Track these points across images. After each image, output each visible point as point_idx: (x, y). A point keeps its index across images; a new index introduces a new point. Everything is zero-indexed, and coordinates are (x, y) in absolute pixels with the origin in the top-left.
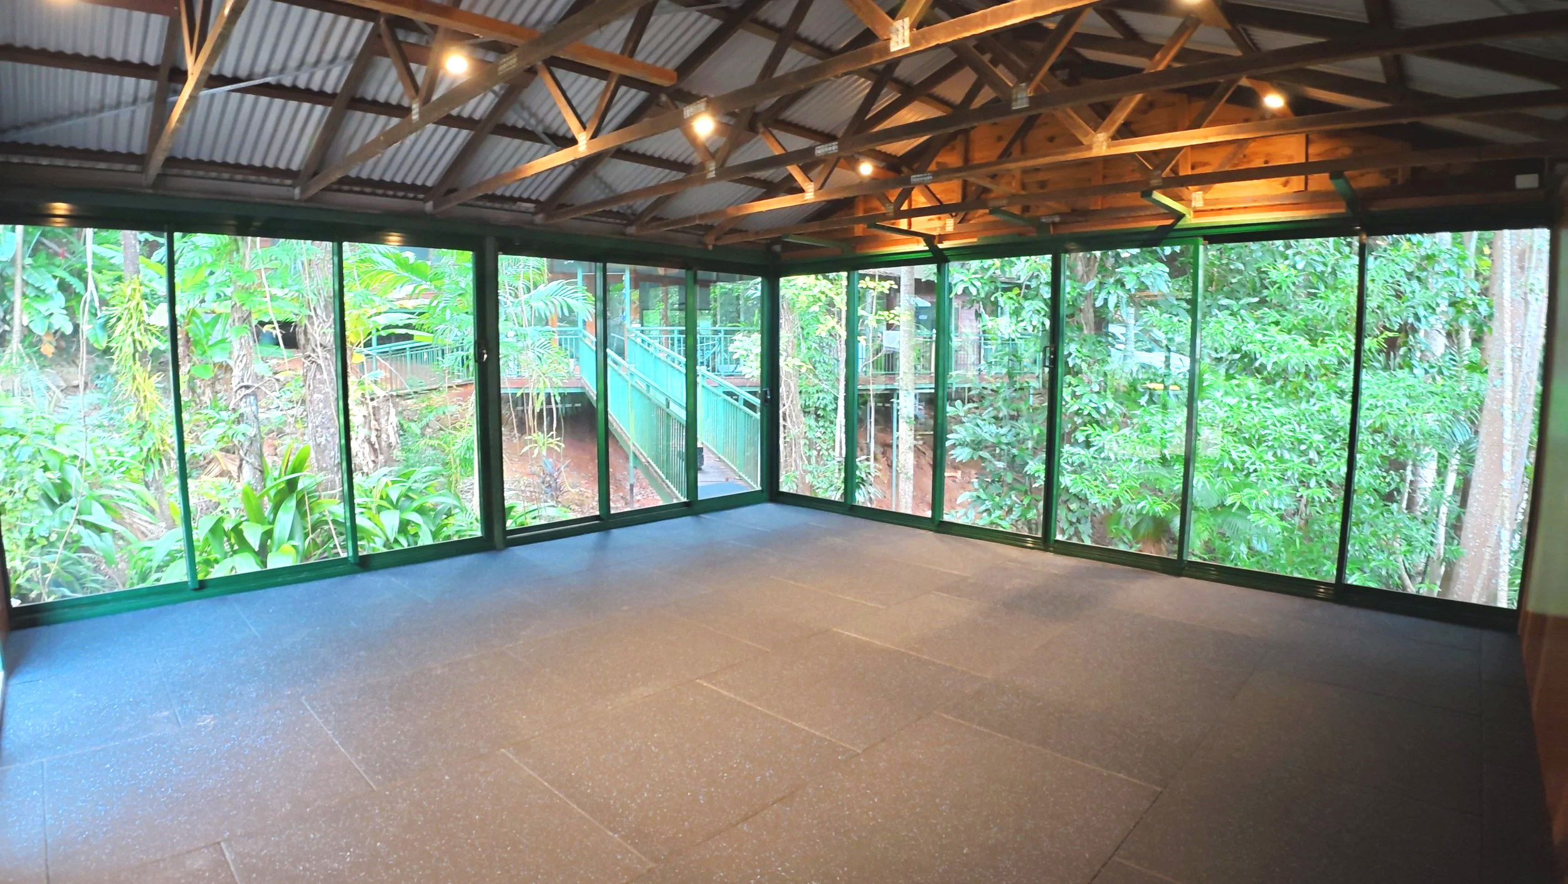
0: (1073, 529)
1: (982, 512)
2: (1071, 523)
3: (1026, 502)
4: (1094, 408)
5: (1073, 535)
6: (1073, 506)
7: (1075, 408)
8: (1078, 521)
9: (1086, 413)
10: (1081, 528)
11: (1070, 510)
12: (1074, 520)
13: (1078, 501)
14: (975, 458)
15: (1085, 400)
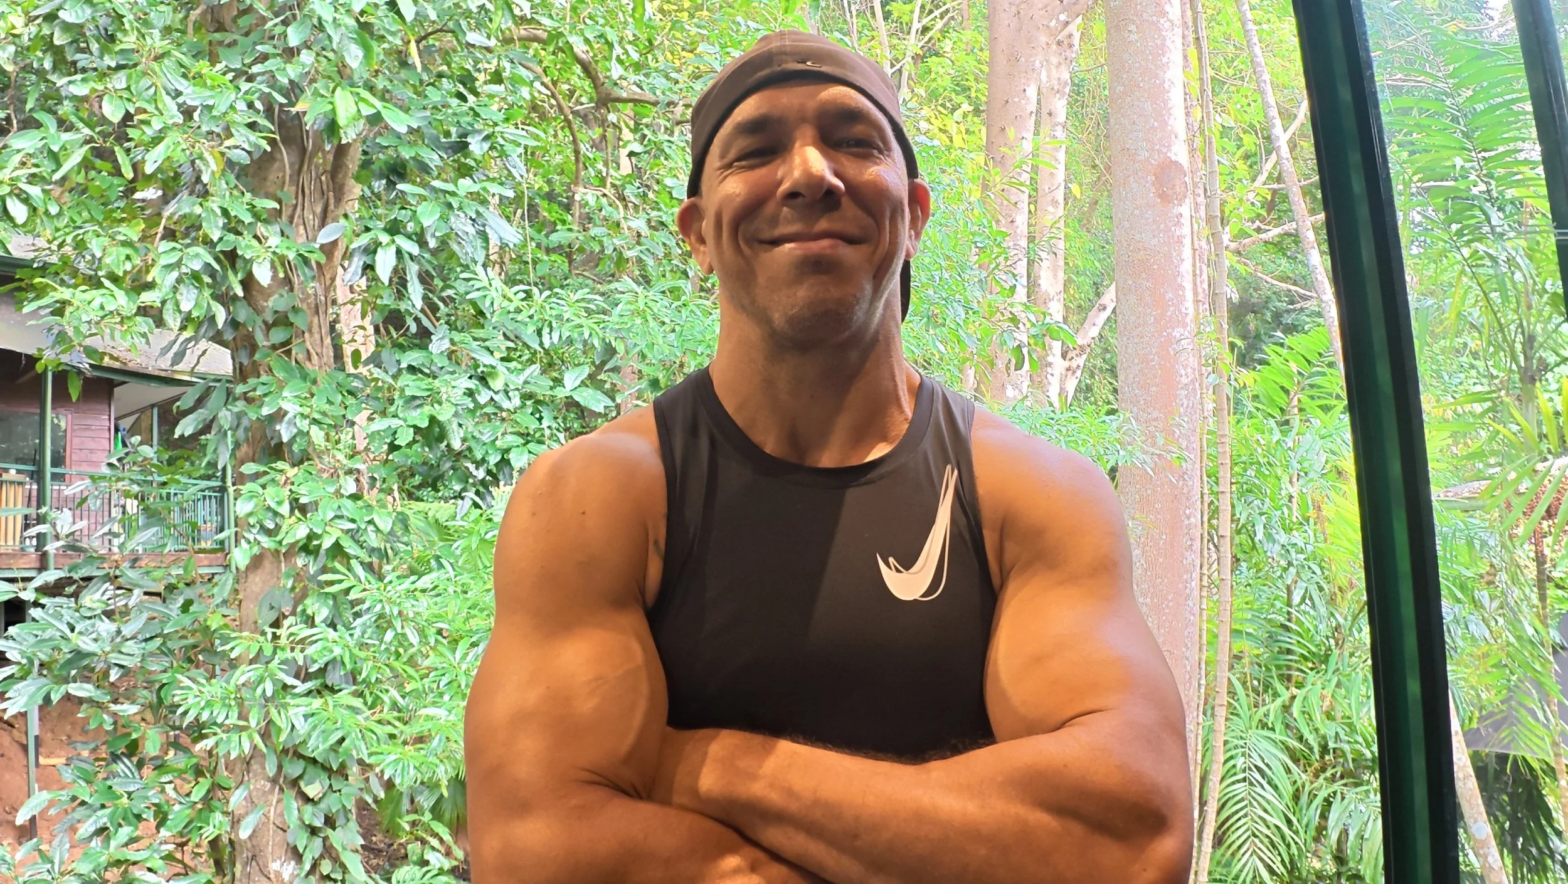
0: (318, 842)
1: (91, 838)
2: (313, 831)
3: (198, 794)
4: (348, 531)
5: (322, 857)
6: (312, 790)
7: (301, 532)
8: (330, 822)
9: (327, 543)
10: (337, 838)
11: (308, 800)
12: (319, 823)
13: (324, 776)
14: (55, 698)
15: (327, 512)
